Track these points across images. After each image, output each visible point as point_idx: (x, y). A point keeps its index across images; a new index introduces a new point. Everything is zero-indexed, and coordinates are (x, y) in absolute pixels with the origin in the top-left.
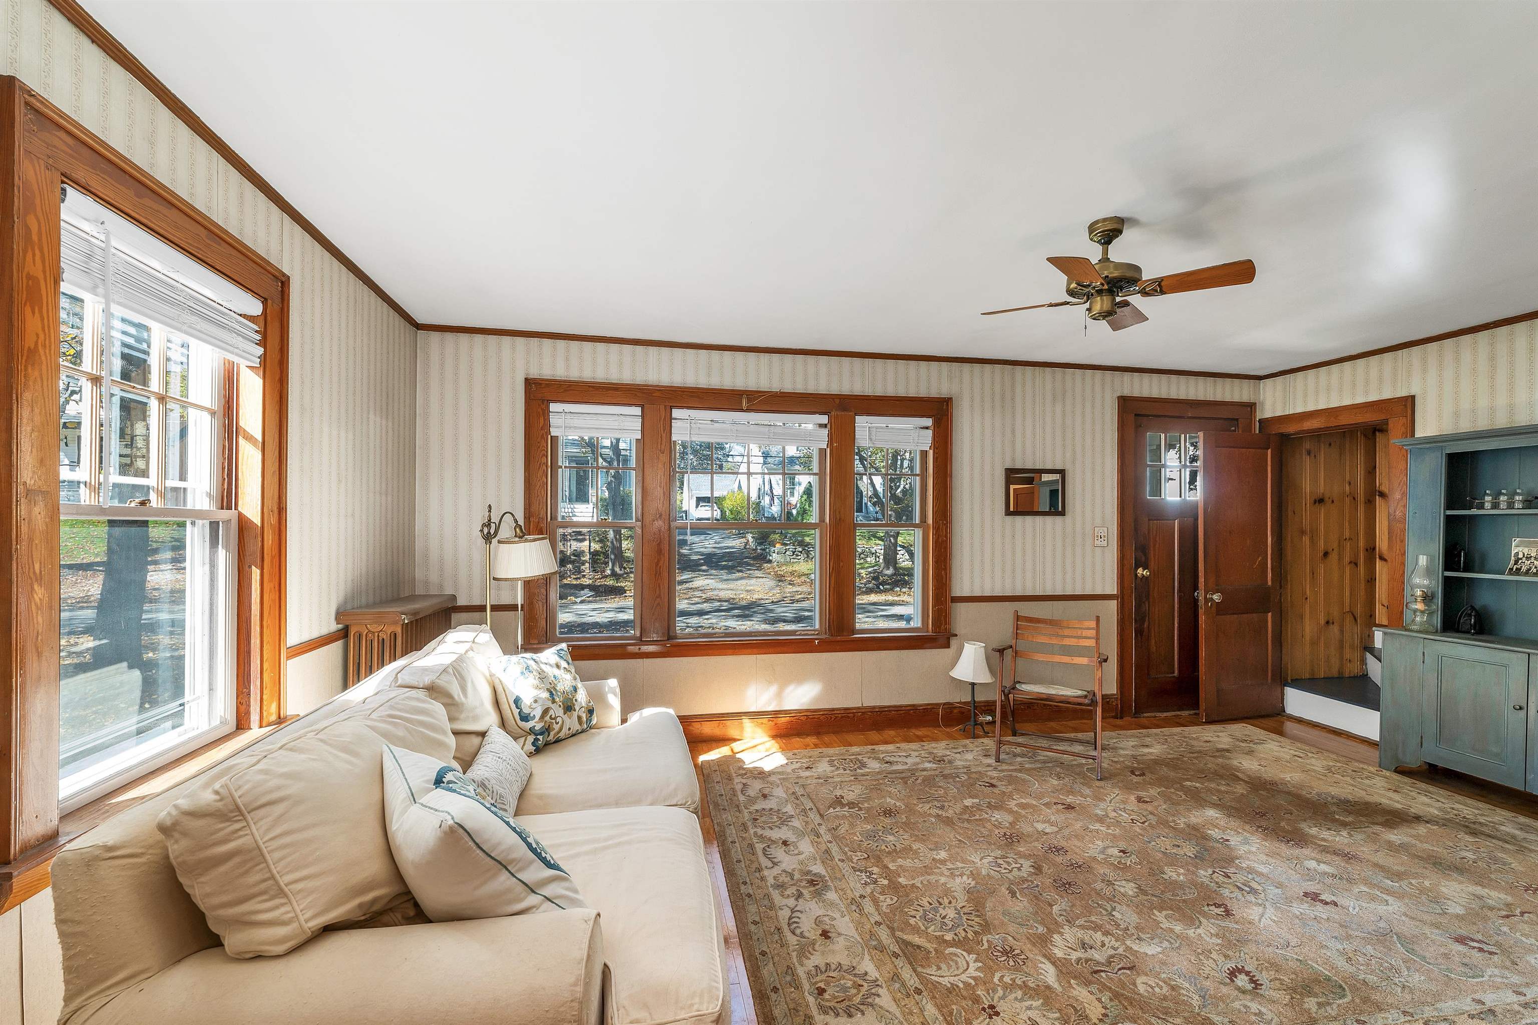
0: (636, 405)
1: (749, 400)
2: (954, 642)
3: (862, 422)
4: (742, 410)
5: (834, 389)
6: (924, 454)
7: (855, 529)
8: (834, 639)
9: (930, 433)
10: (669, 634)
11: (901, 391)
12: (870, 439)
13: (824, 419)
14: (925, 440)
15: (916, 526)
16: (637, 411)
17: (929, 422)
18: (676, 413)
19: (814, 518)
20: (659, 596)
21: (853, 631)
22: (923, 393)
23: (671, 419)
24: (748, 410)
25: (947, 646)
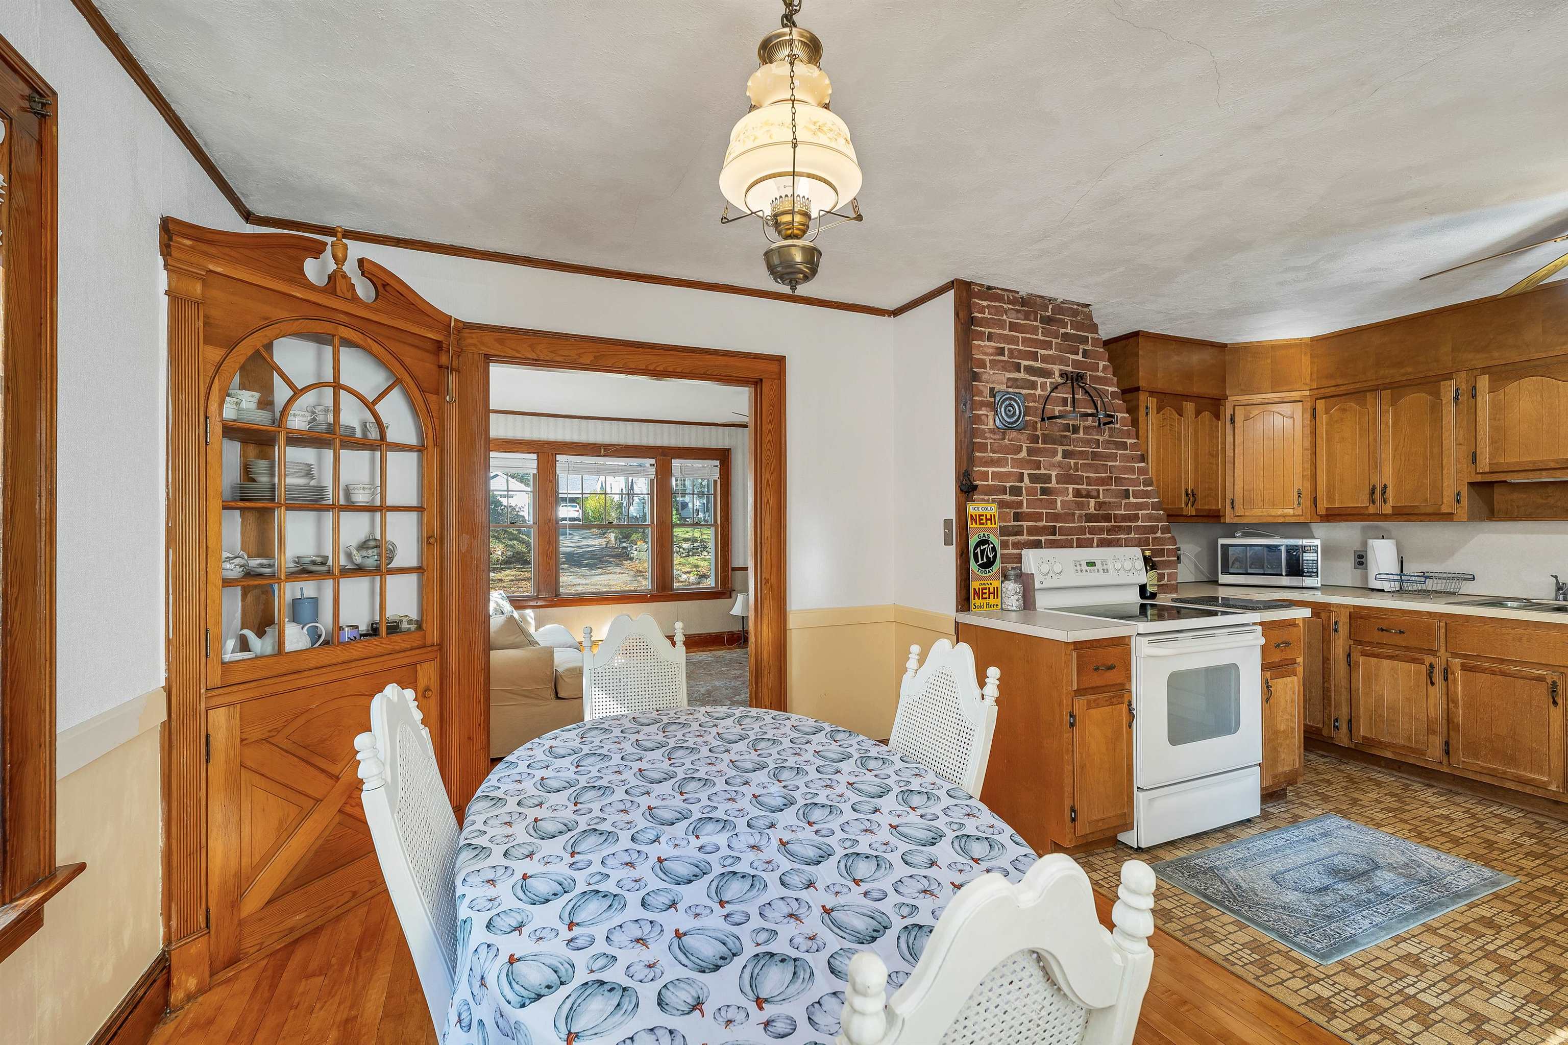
0: (534, 453)
1: (605, 450)
2: (733, 594)
3: (676, 463)
4: (600, 456)
5: (659, 443)
6: (715, 481)
7: (672, 528)
8: (659, 594)
9: (718, 469)
10: (557, 594)
11: (700, 444)
12: (681, 473)
13: (653, 461)
14: (716, 474)
15: (711, 525)
16: (535, 456)
17: (717, 463)
18: (559, 457)
19: (648, 522)
20: (549, 570)
21: (672, 589)
22: (713, 445)
23: (556, 461)
24: (604, 456)
25: (731, 597)
